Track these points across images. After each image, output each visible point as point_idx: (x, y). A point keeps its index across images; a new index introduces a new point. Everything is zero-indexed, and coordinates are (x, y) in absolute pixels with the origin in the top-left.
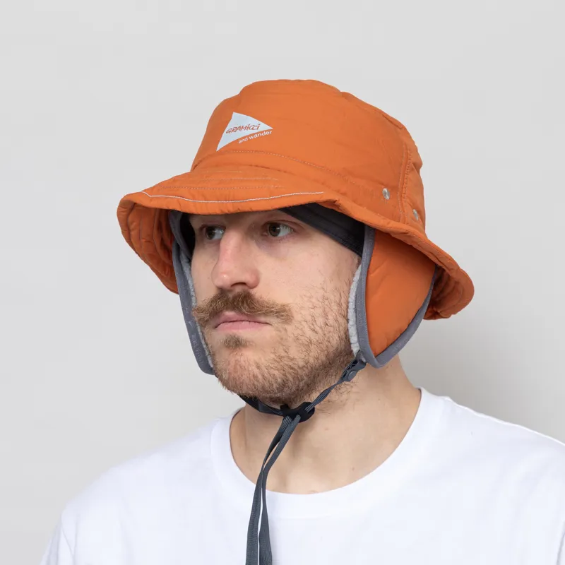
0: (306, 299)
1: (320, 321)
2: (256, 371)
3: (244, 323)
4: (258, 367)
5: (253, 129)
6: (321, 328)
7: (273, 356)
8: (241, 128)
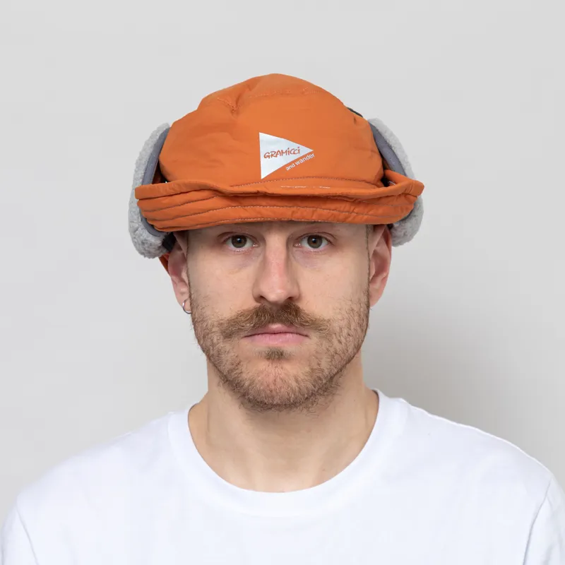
0: (338, 311)
1: (345, 331)
2: (294, 384)
4: (297, 381)
5: (294, 153)
6: (345, 338)
7: (307, 368)
8: (281, 153)
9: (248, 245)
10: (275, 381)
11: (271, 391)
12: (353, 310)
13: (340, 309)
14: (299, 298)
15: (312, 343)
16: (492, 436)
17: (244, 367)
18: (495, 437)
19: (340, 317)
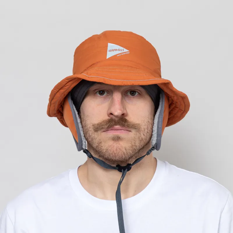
0: (143, 122)
1: (146, 130)
2: (125, 151)
3: (122, 130)
4: (126, 150)
5: (121, 51)
6: (146, 133)
7: (130, 145)
8: (116, 50)
9: (105, 94)
10: (117, 149)
11: (115, 154)
12: (149, 122)
13: (144, 121)
14: (127, 115)
15: (133, 134)
16: (204, 176)
17: (103, 144)
18: (205, 177)
19: (144, 124)
